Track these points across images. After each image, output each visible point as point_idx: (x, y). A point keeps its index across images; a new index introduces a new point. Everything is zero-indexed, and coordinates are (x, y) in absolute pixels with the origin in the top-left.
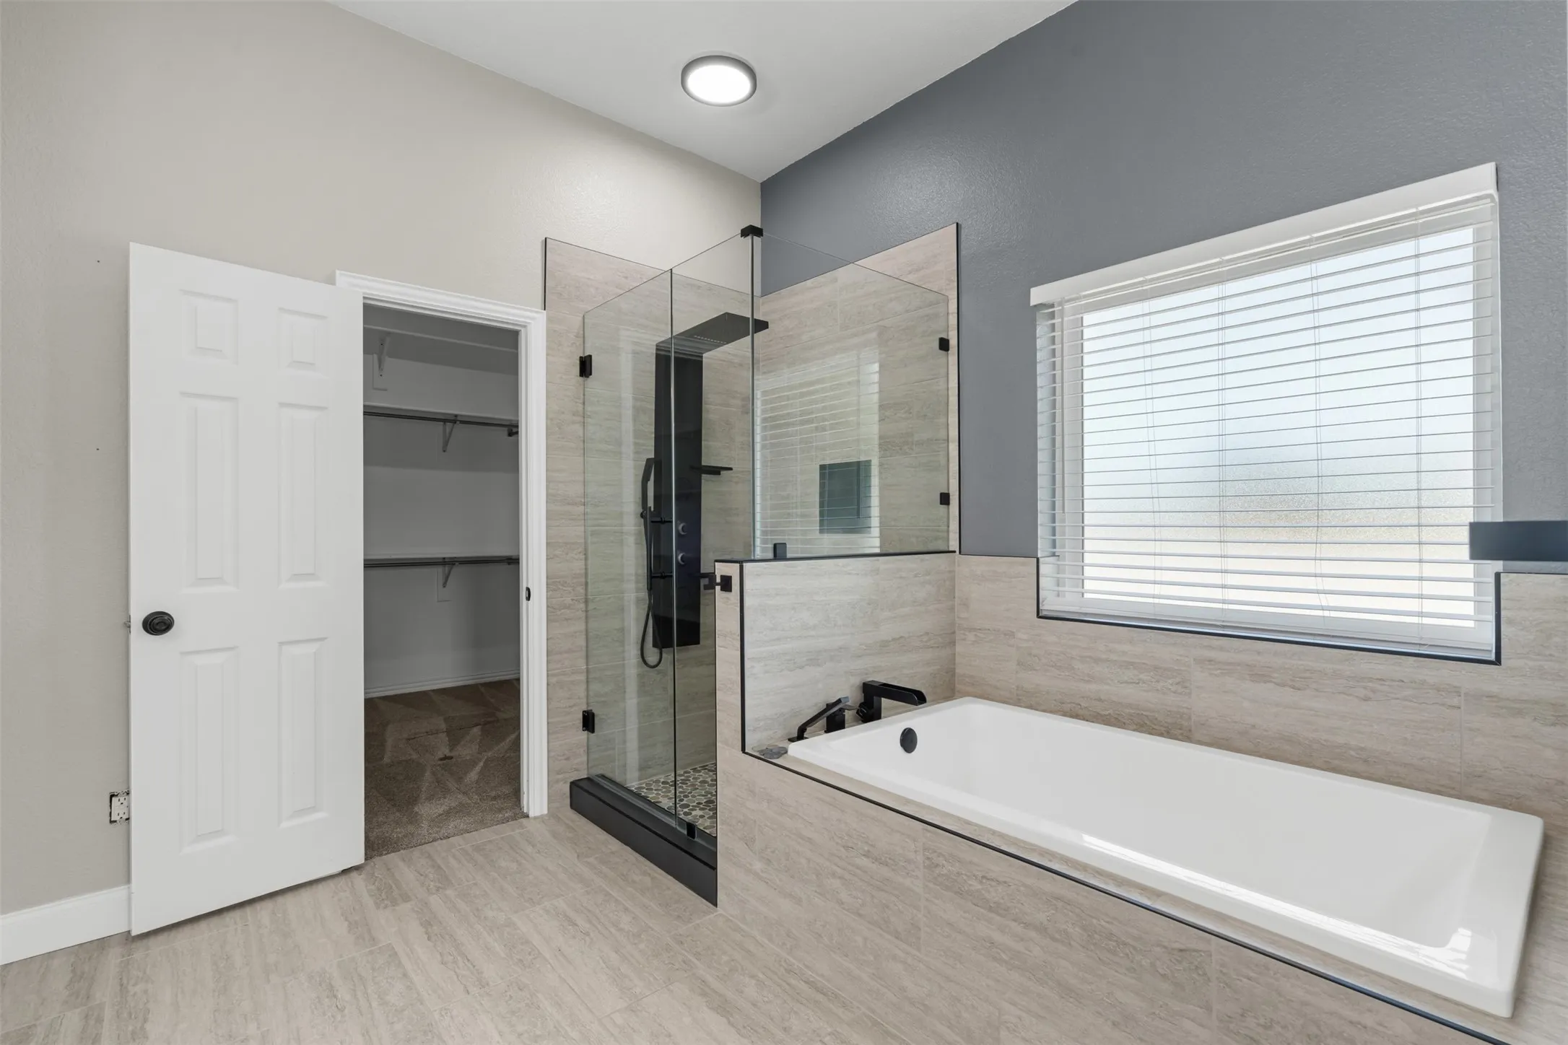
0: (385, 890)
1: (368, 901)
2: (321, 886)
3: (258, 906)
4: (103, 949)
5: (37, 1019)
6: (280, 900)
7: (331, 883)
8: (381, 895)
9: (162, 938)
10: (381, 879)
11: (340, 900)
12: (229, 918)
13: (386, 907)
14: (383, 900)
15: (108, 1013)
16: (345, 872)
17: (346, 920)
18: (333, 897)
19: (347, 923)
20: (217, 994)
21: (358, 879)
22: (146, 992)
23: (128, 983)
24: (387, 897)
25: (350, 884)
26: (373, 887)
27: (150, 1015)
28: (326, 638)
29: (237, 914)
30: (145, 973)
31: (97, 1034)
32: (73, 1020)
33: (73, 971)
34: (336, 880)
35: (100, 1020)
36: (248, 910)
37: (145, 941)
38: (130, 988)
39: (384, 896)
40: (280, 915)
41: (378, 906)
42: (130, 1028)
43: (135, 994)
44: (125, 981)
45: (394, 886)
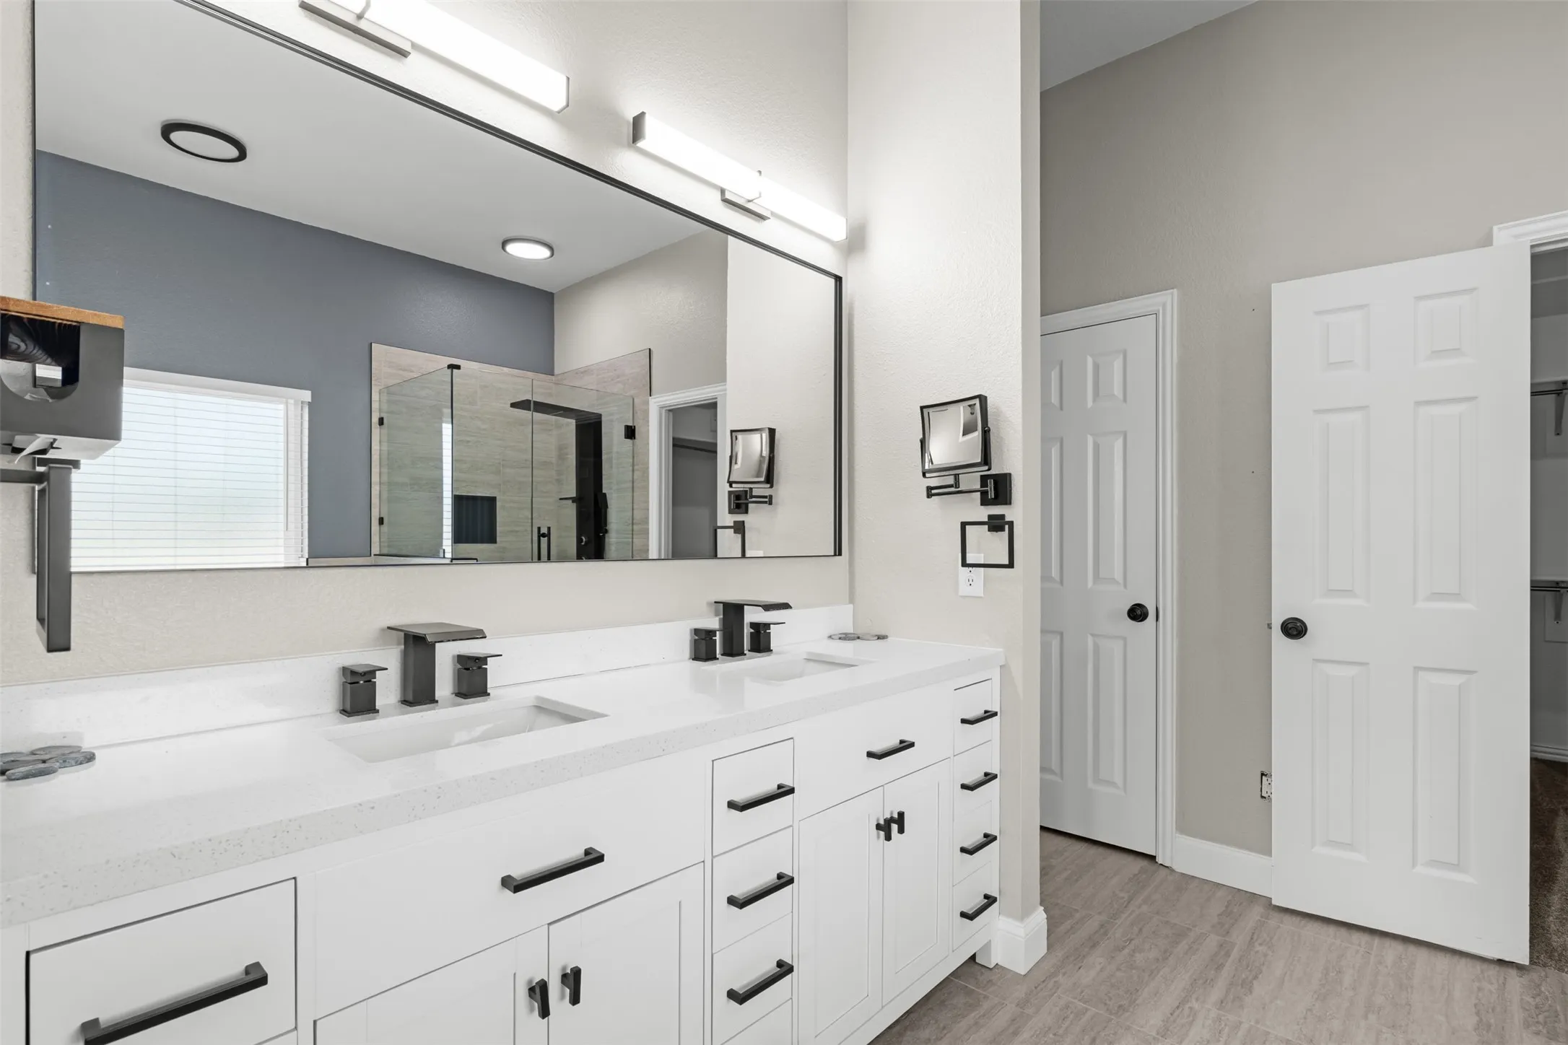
0: (1546, 1014)
1: (1517, 1016)
2: (1463, 961)
3: (1388, 943)
4: (1252, 902)
5: (1193, 927)
6: (1412, 949)
7: (1479, 966)
8: (1537, 1015)
9: (1296, 920)
10: (1547, 998)
11: (1480, 989)
12: (1356, 937)
13: (1538, 1033)
14: (1538, 1022)
15: (1235, 954)
16: (1501, 962)
17: (1478, 1013)
18: (1473, 981)
19: (1477, 1018)
20: (1316, 996)
21: (1514, 979)
22: (1265, 955)
23: (1257, 940)
24: (1545, 1023)
25: (1501, 980)
26: (1531, 1000)
27: (1260, 976)
28: (1475, 672)
29: (1365, 938)
30: (1271, 938)
31: (1222, 964)
32: (1212, 941)
33: (1227, 907)
34: (1485, 966)
35: (1228, 955)
36: (1377, 941)
37: (1282, 915)
38: (1256, 944)
39: (1541, 1018)
40: (1405, 964)
41: (1527, 1025)
42: (1244, 976)
43: (1257, 952)
44: (1255, 937)
45: (1562, 1017)
